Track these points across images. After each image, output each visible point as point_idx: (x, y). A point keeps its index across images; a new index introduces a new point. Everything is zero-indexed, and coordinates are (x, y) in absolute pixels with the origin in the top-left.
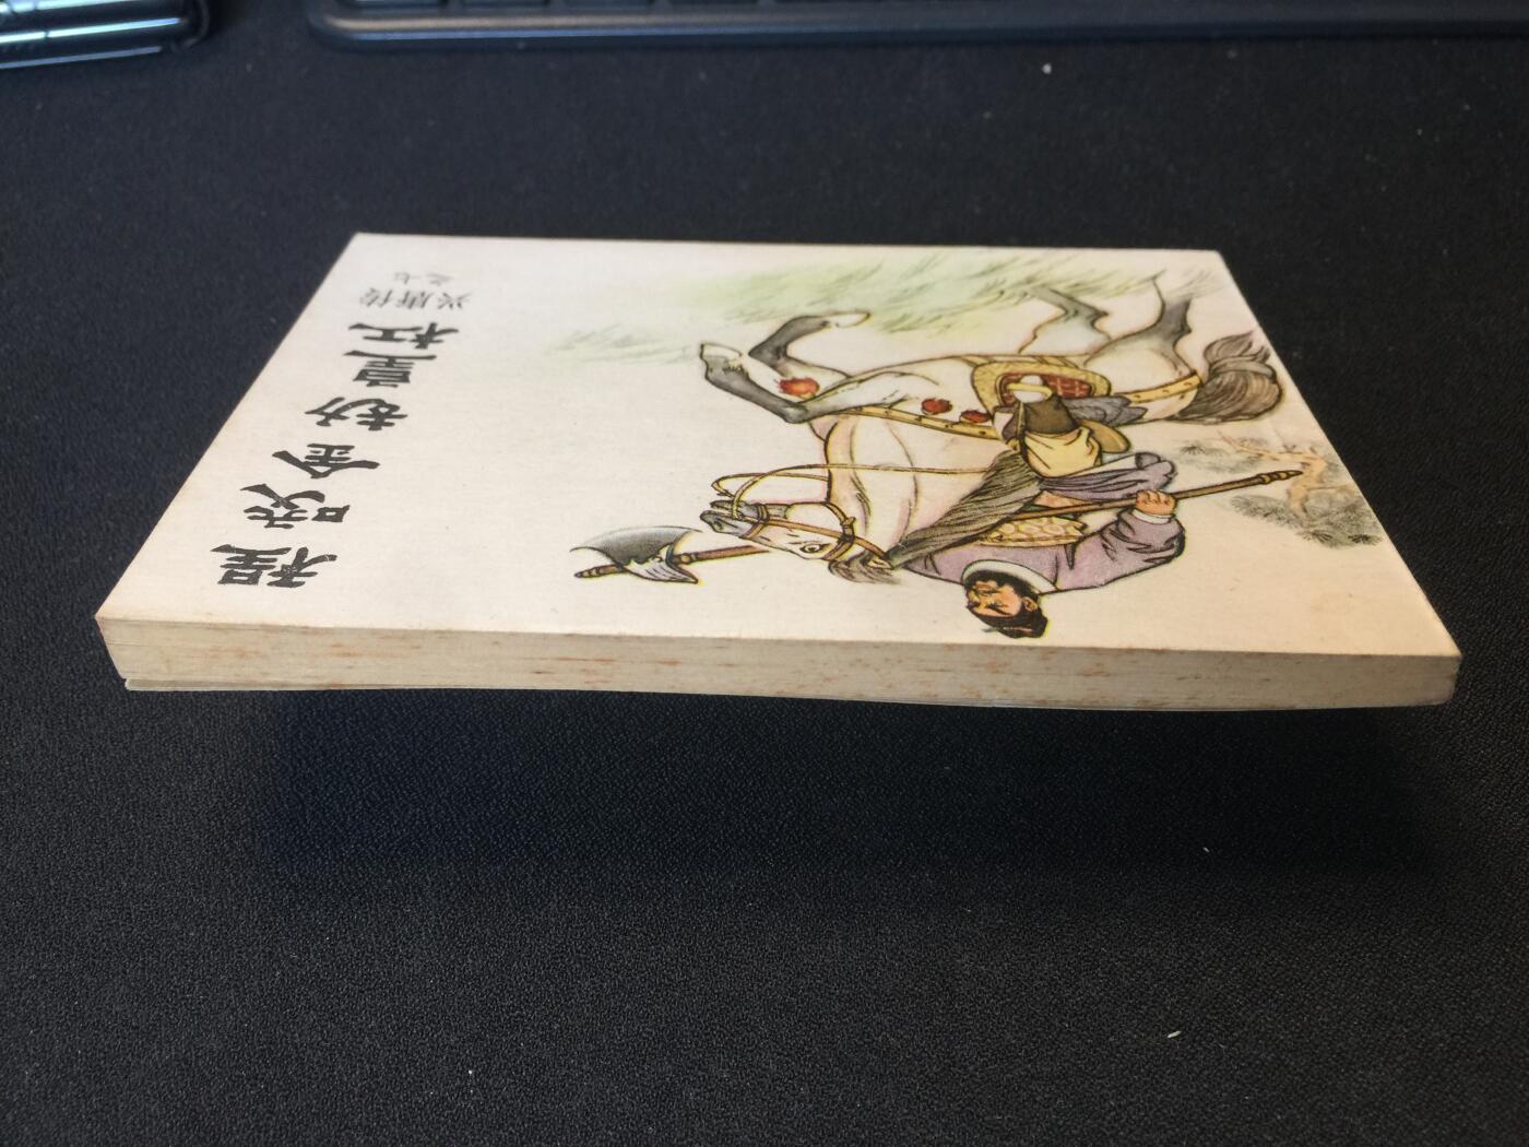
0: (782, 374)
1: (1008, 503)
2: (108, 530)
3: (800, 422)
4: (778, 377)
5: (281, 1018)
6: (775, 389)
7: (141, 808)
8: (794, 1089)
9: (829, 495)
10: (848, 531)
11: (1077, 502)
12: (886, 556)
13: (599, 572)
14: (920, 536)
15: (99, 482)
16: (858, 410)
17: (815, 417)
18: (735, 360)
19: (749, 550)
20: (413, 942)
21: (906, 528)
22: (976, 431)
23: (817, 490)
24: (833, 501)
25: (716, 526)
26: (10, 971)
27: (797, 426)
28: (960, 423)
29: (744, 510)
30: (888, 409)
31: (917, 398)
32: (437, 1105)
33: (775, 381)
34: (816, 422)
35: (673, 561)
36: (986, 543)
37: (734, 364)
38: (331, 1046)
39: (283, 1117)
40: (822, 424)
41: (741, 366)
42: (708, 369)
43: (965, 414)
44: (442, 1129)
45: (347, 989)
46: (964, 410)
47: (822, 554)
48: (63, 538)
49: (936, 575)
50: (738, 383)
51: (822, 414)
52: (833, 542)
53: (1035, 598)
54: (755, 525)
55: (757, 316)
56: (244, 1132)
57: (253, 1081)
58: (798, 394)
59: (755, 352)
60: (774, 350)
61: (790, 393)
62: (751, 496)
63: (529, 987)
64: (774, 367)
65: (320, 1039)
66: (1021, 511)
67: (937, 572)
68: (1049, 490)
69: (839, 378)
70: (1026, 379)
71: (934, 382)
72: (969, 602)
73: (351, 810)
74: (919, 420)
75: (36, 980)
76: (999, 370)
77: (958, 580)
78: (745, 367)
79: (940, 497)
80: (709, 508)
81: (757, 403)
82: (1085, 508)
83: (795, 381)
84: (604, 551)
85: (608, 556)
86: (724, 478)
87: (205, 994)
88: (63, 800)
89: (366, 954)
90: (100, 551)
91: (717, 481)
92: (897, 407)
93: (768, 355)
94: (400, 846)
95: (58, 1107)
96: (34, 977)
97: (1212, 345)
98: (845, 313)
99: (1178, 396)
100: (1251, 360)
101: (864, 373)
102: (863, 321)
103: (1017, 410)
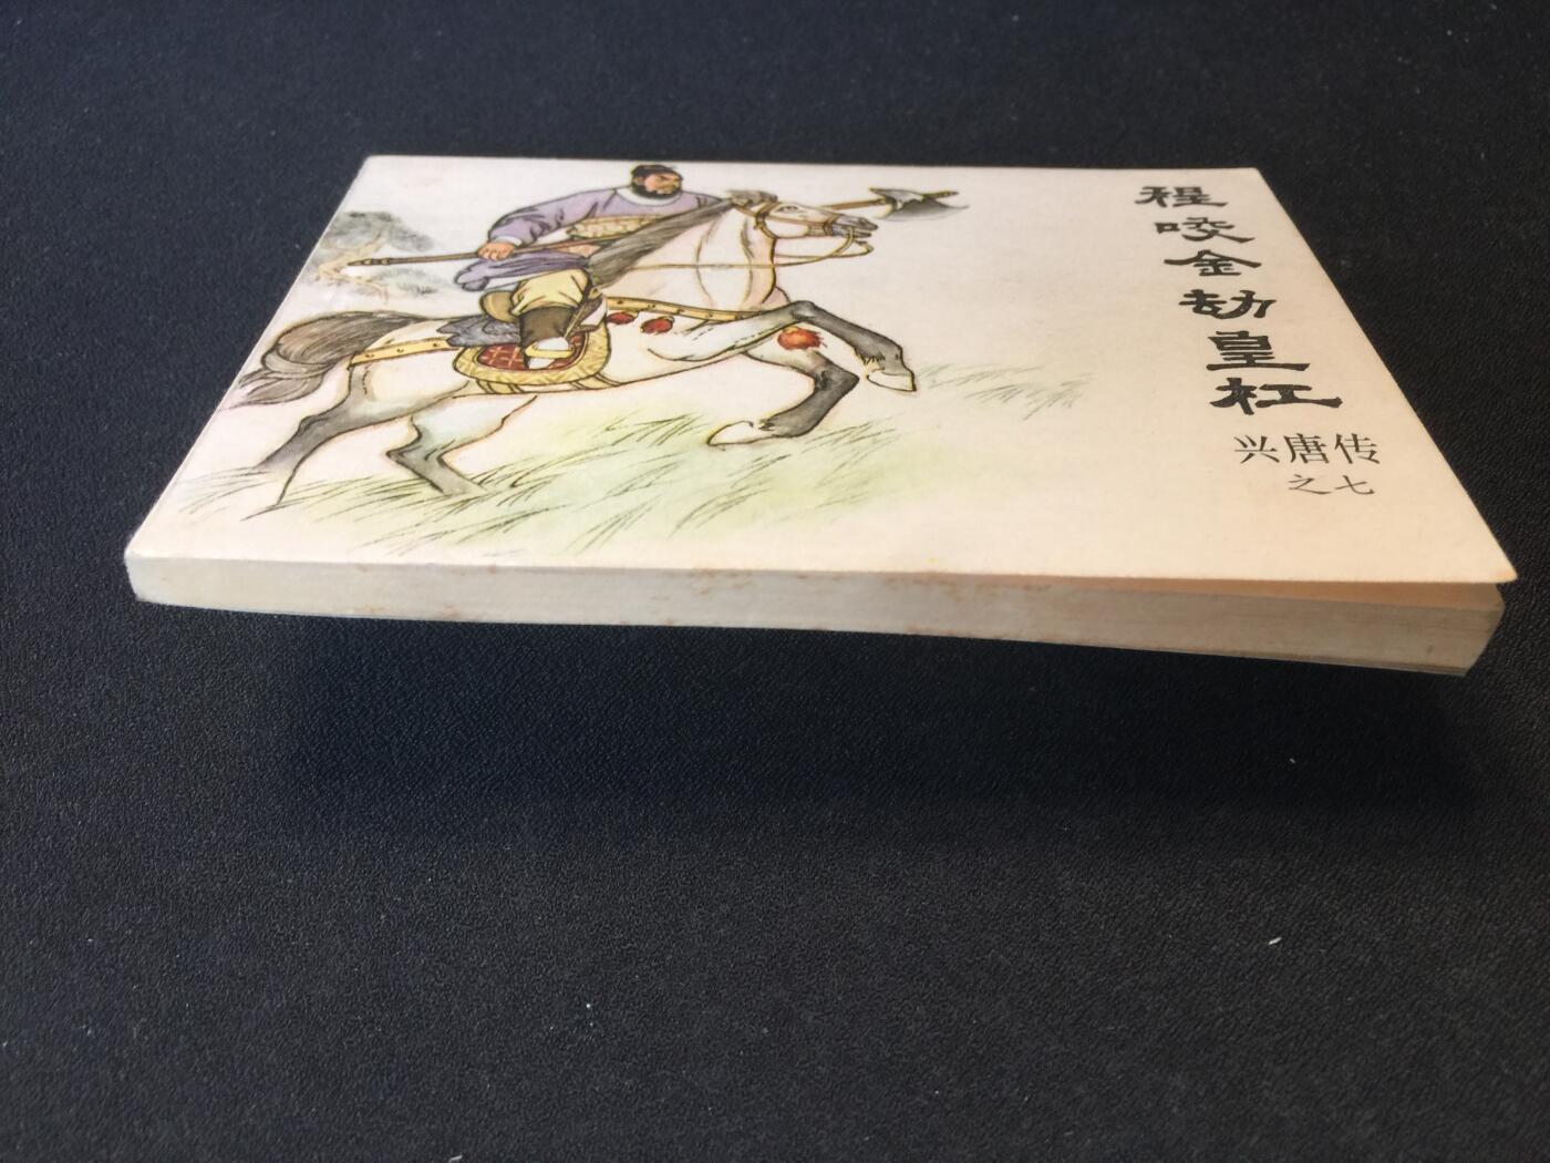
0: (818, 353)
1: (624, 245)
2: (150, 471)
3: (799, 302)
4: (822, 349)
5: (392, 960)
6: (825, 336)
7: (222, 756)
8: (910, 1009)
9: (774, 244)
10: (760, 220)
11: (564, 250)
12: (733, 205)
13: (942, 195)
14: (705, 219)
15: (134, 421)
16: (739, 316)
17: (784, 307)
18: (874, 371)
20: (516, 881)
21: (714, 223)
22: (627, 304)
23: (781, 247)
24: (771, 240)
25: (864, 221)
26: (105, 927)
27: (801, 299)
28: (638, 311)
29: (844, 231)
30: (709, 319)
31: (676, 333)
32: (558, 1039)
33: (826, 346)
34: (784, 303)
35: (891, 201)
36: (654, 217)
37: (873, 365)
38: (445, 986)
39: (404, 1059)
40: (777, 301)
41: (865, 363)
42: (900, 357)
43: (630, 319)
44: (566, 1063)
45: (455, 929)
46: (630, 325)
47: (780, 206)
48: (104, 480)
49: (700, 196)
50: (865, 342)
51: (776, 311)
52: (772, 213)
53: (633, 185)
54: (834, 223)
55: (855, 434)
56: (366, 1076)
57: (369, 1025)
58: (800, 331)
59: (851, 382)
60: (830, 386)
61: (809, 332)
62: (839, 241)
63: (638, 921)
64: (828, 362)
65: (433, 980)
66: (614, 240)
67: (698, 198)
68: (583, 258)
69: (756, 351)
70: (545, 363)
71: (652, 352)
73: (438, 750)
74: (680, 310)
75: (133, 935)
76: (572, 373)
77: (684, 194)
78: (861, 362)
79: (681, 248)
80: (873, 233)
81: (842, 321)
82: (559, 245)
83: (804, 346)
84: (944, 207)
85: (939, 204)
86: (864, 254)
87: (310, 941)
88: (138, 751)
89: (471, 893)
90: (144, 493)
91: (869, 251)
92: (699, 322)
93: (835, 377)
94: (493, 785)
95: (171, 1061)
96: (130, 931)
97: (298, 398)
98: (739, 443)
99: (392, 343)
100: (273, 372)
101: (726, 358)
102: (718, 432)
103: (575, 327)
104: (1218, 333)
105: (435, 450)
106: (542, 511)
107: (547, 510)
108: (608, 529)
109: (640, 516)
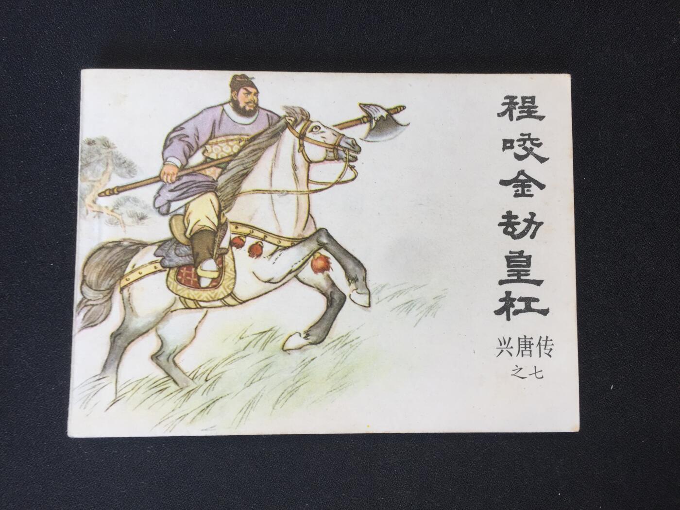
1: (233, 168)
3: (320, 229)
6: (332, 261)
9: (309, 169)
10: (301, 141)
11: (203, 172)
12: (287, 125)
13: (397, 110)
14: (273, 140)
17: (314, 235)
18: (353, 290)
19: (341, 126)
21: (278, 145)
22: (240, 229)
23: (312, 172)
24: (307, 164)
25: (354, 143)
28: (246, 236)
29: (344, 155)
30: (279, 245)
31: (264, 258)
33: (332, 270)
34: (314, 230)
35: (369, 118)
36: (246, 137)
37: (353, 286)
40: (311, 228)
41: (349, 284)
42: (365, 278)
43: (242, 244)
46: (243, 249)
47: (312, 125)
49: (269, 113)
50: (350, 266)
51: (310, 238)
52: (307, 134)
53: (232, 100)
54: (339, 145)
55: (343, 341)
58: (321, 257)
59: (343, 300)
60: (334, 304)
61: (325, 257)
62: (341, 166)
66: (229, 163)
67: (267, 115)
68: (214, 181)
69: (301, 275)
70: (208, 282)
71: (255, 274)
72: (257, 96)
74: (265, 235)
76: (221, 291)
77: (260, 110)
79: (262, 172)
81: (341, 247)
82: (201, 167)
83: (323, 270)
84: (397, 124)
85: (395, 120)
86: (353, 180)
91: (355, 177)
92: (275, 248)
93: (336, 296)
97: (104, 320)
98: (295, 349)
99: (136, 267)
100: (89, 300)
101: (288, 281)
102: (287, 340)
103: (217, 251)
104: (511, 252)
105: (170, 355)
106: (219, 398)
107: (221, 397)
108: (246, 410)
109: (259, 401)
